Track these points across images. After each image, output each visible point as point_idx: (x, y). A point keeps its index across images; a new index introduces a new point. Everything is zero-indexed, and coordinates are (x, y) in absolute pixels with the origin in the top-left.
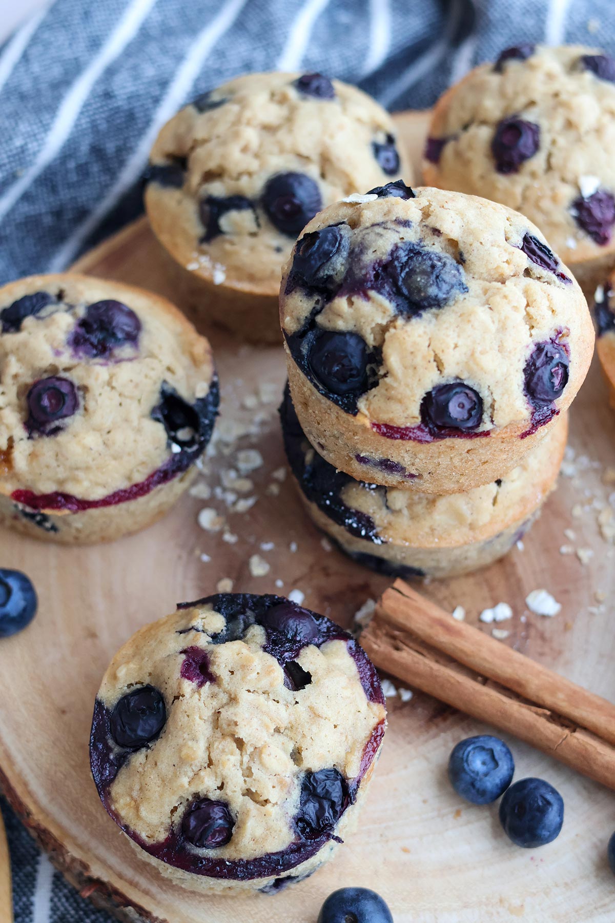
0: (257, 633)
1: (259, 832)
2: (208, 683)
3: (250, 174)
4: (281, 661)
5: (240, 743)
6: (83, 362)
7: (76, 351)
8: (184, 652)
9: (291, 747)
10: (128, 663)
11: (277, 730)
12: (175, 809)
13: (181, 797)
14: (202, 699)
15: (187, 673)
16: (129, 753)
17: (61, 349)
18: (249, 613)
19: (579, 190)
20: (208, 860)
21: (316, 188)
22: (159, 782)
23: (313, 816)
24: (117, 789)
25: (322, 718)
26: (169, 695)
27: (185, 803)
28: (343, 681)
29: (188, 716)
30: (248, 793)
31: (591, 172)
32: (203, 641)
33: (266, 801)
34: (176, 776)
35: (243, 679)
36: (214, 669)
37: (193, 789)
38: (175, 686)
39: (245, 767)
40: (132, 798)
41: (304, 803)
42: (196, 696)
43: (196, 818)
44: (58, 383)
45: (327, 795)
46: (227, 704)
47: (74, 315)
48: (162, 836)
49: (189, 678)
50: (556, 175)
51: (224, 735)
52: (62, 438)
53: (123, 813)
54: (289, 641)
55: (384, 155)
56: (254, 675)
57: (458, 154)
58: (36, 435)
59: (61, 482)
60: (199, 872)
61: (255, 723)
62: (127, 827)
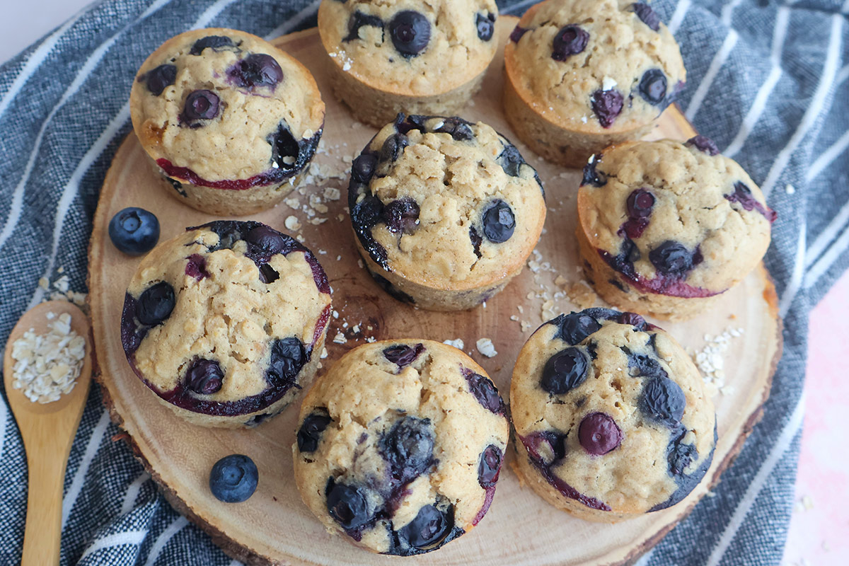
0: (242, 245)
1: (241, 381)
2: (205, 278)
3: (389, 5)
4: (257, 263)
5: (227, 319)
6: (232, 87)
7: (229, 79)
8: (189, 258)
9: (264, 322)
10: (149, 267)
11: (254, 310)
12: (182, 366)
13: (185, 358)
14: (200, 289)
15: (189, 271)
16: (148, 329)
17: (219, 74)
18: (236, 233)
19: (602, 85)
20: (206, 402)
21: (429, 27)
22: (169, 348)
23: (281, 370)
24: (139, 354)
25: (286, 302)
26: (177, 287)
27: (188, 363)
28: (302, 278)
29: (190, 301)
30: (234, 354)
31: (613, 76)
32: (202, 251)
33: (247, 360)
34: (181, 343)
35: (230, 274)
36: (209, 268)
37: (194, 353)
38: (181, 281)
39: (230, 336)
40: (150, 360)
41: (274, 361)
42: (196, 286)
43: (196, 373)
44: (208, 95)
45: (289, 356)
46: (218, 292)
47: (239, 56)
48: (172, 387)
49: (191, 275)
50: (590, 71)
51: (215, 314)
52: (199, 132)
53: (144, 371)
54: (264, 251)
55: (483, 24)
56: (237, 272)
57: (531, 40)
58: (184, 125)
59: (191, 162)
60: (199, 411)
61: (238, 305)
62: (147, 382)
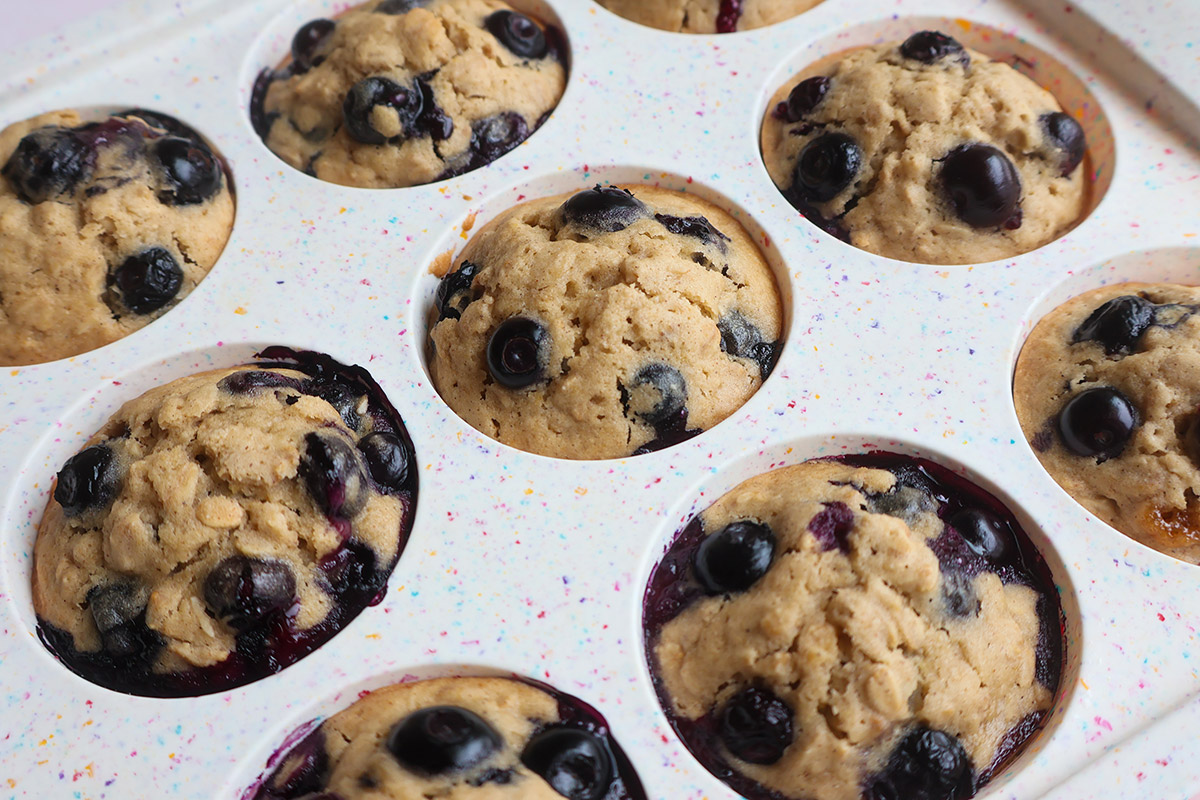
0: (932, 524)
1: (817, 767)
2: (836, 551)
4: (943, 567)
5: (845, 643)
8: (826, 504)
9: (915, 683)
11: (902, 649)
12: (726, 686)
13: (741, 676)
14: (820, 565)
15: (818, 525)
16: (703, 592)
20: (737, 774)
22: (722, 645)
24: (670, 631)
25: (971, 665)
26: (784, 545)
27: (740, 684)
29: (792, 577)
30: (825, 710)
32: (855, 502)
33: (844, 734)
34: (744, 644)
35: (885, 567)
36: (854, 538)
37: (759, 670)
38: (795, 536)
39: (839, 675)
40: (682, 648)
42: (816, 557)
46: (850, 587)
48: (695, 713)
49: (816, 533)
51: (827, 622)
53: (662, 664)
56: (901, 567)
61: (877, 626)
